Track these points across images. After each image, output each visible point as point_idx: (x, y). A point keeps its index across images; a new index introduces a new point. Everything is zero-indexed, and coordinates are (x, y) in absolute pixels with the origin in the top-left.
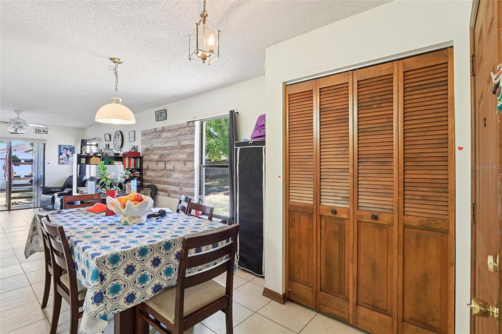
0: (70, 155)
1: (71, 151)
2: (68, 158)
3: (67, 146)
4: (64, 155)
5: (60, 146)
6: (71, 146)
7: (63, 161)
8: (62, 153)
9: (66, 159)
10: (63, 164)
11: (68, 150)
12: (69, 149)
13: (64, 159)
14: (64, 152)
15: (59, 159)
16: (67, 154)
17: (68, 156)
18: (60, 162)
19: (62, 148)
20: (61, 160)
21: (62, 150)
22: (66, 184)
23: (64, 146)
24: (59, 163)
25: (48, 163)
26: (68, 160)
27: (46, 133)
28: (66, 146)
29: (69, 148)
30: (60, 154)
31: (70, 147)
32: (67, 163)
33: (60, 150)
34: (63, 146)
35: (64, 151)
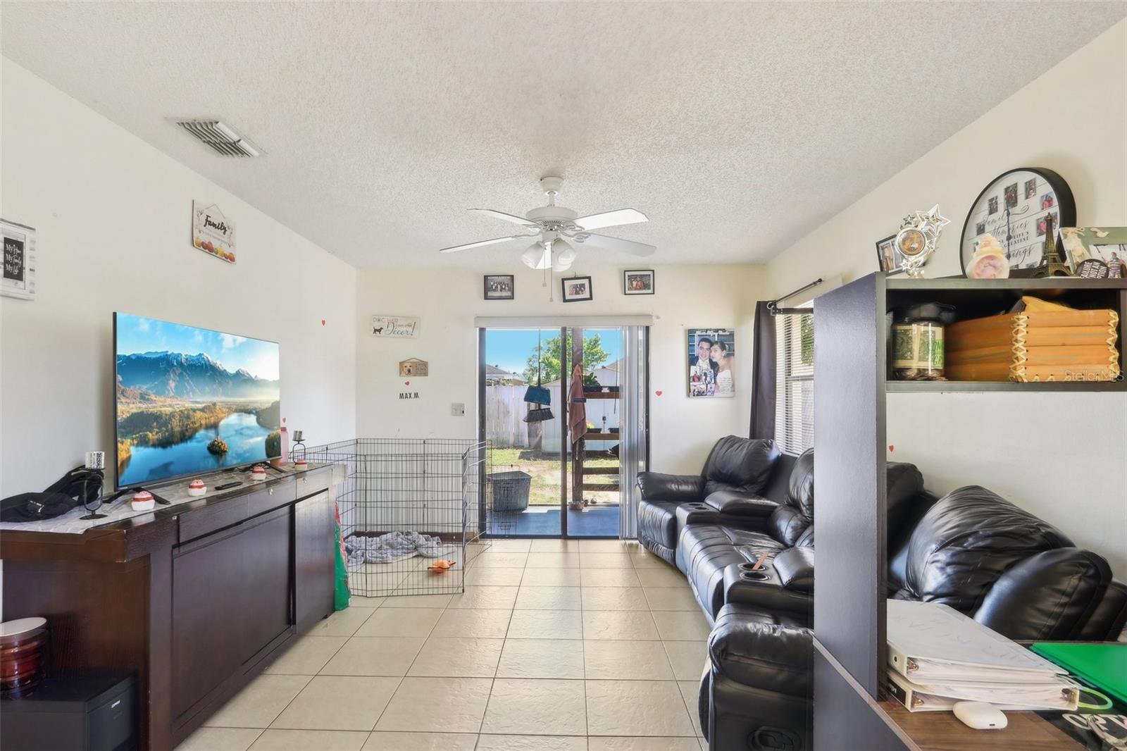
0: (721, 362)
1: (723, 348)
2: (715, 375)
3: (710, 330)
4: (703, 364)
5: (691, 333)
6: (724, 330)
7: (701, 386)
8: (697, 358)
9: (708, 379)
10: (700, 394)
11: (716, 347)
12: (716, 342)
13: (704, 377)
14: (701, 351)
15: (691, 379)
16: (711, 361)
17: (714, 365)
18: (692, 388)
19: (697, 339)
20: (694, 380)
21: (696, 347)
22: (711, 468)
23: (702, 330)
24: (690, 391)
25: (659, 393)
26: (715, 382)
27: (650, 291)
28: (709, 333)
29: (716, 340)
30: (692, 360)
31: (721, 333)
32: (713, 392)
33: (690, 346)
34: (698, 333)
35: (701, 348)
